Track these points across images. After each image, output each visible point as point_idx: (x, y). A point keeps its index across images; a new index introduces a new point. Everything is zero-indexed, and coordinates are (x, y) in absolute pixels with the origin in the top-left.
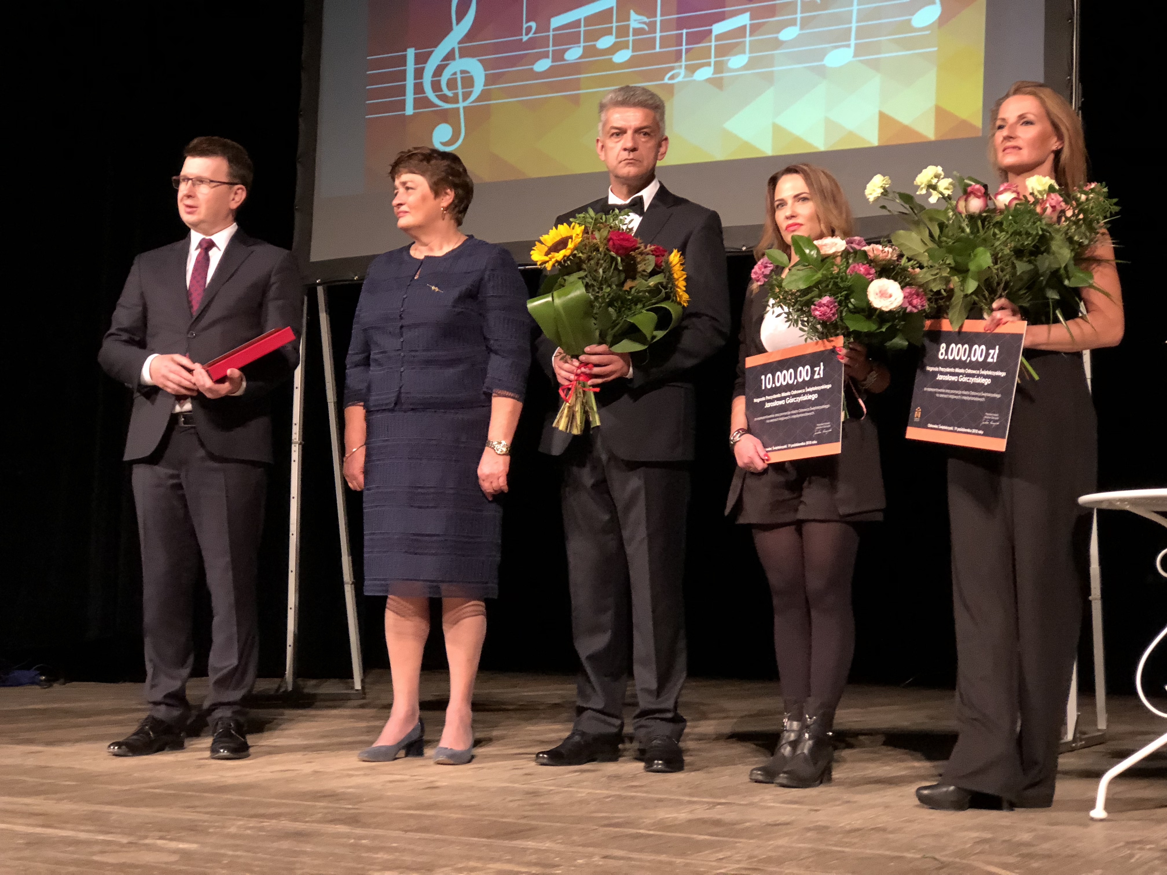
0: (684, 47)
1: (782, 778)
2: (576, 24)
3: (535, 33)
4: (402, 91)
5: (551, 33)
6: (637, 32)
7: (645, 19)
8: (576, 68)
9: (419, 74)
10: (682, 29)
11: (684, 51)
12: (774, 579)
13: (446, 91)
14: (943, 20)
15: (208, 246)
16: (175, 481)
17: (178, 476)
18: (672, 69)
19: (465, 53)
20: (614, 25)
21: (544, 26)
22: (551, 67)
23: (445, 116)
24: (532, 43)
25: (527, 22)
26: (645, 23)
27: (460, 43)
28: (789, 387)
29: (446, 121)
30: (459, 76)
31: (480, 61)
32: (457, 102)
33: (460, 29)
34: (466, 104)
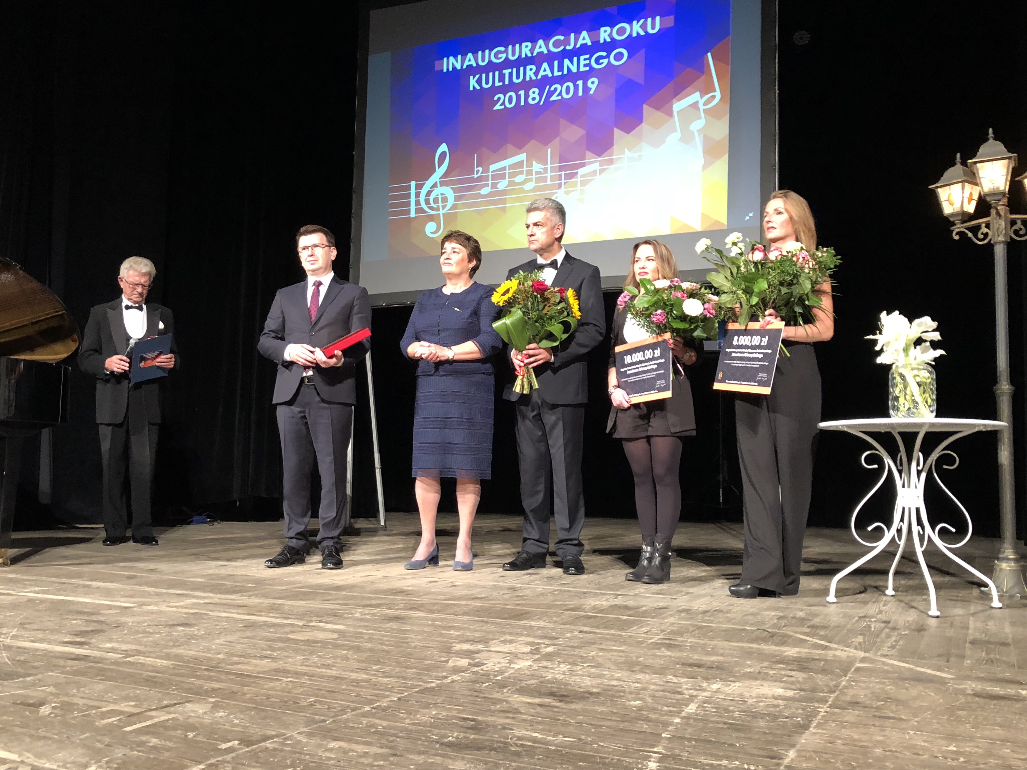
0: (563, 181)
1: (646, 579)
2: (504, 168)
3: (481, 173)
4: (408, 204)
5: (490, 174)
6: (537, 173)
7: (541, 166)
8: (504, 192)
9: (418, 195)
10: (562, 171)
11: (563, 183)
12: (636, 468)
13: (432, 204)
14: (705, 167)
15: (318, 284)
16: (302, 415)
17: (304, 412)
18: (556, 193)
19: (443, 184)
20: (525, 169)
21: (486, 170)
22: (490, 192)
23: (431, 218)
24: (480, 179)
25: (477, 167)
26: (541, 168)
27: (440, 178)
28: (641, 362)
29: (432, 220)
30: (440, 197)
31: (451, 188)
32: (439, 210)
33: (440, 171)
34: (445, 211)
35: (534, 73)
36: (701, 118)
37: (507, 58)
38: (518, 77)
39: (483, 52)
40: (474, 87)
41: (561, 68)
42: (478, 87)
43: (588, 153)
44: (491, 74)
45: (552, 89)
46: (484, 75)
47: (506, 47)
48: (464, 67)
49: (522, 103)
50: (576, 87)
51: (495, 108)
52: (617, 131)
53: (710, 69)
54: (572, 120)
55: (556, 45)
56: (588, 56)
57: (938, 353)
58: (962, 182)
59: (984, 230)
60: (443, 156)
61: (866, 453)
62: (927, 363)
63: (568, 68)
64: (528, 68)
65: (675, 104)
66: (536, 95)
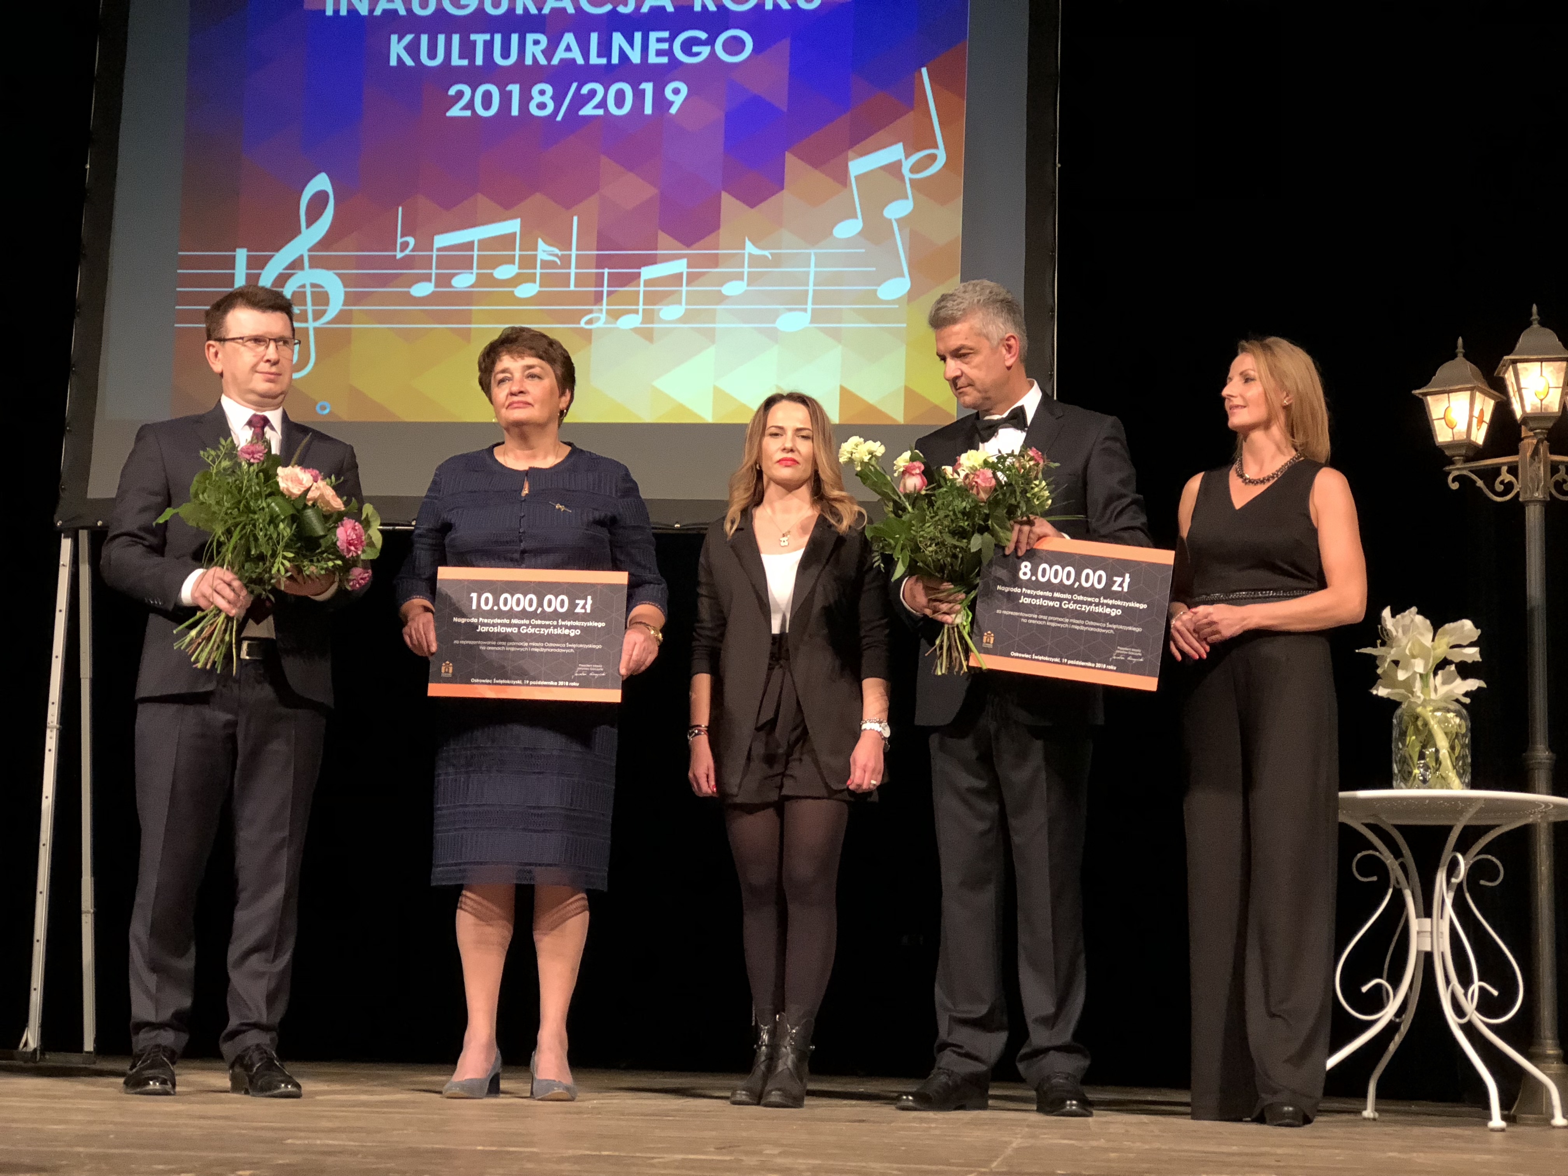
0: (605, 289)
2: (469, 246)
3: (413, 250)
5: (435, 253)
6: (545, 264)
7: (557, 251)
8: (465, 297)
10: (603, 268)
11: (605, 293)
14: (912, 296)
17: (235, 724)
18: (591, 312)
19: (316, 263)
20: (517, 253)
21: (425, 244)
22: (433, 292)
24: (408, 262)
25: (402, 236)
26: (557, 256)
27: (310, 250)
30: (308, 290)
31: (339, 275)
32: (306, 321)
33: (312, 234)
34: (318, 324)
35: (543, 52)
36: (906, 197)
37: (480, 11)
38: (506, 54)
40: (399, 59)
41: (605, 49)
42: (409, 62)
43: (663, 237)
44: (441, 38)
45: (585, 90)
46: (424, 38)
48: (378, 12)
49: (515, 112)
50: (639, 95)
51: (449, 114)
52: (728, 201)
53: (926, 101)
54: (630, 164)
56: (666, 34)
57: (1473, 684)
58: (1472, 389)
59: (1507, 477)
60: (319, 202)
61: (1359, 855)
62: (1457, 701)
63: (622, 52)
64: (530, 37)
65: (852, 159)
66: (547, 99)
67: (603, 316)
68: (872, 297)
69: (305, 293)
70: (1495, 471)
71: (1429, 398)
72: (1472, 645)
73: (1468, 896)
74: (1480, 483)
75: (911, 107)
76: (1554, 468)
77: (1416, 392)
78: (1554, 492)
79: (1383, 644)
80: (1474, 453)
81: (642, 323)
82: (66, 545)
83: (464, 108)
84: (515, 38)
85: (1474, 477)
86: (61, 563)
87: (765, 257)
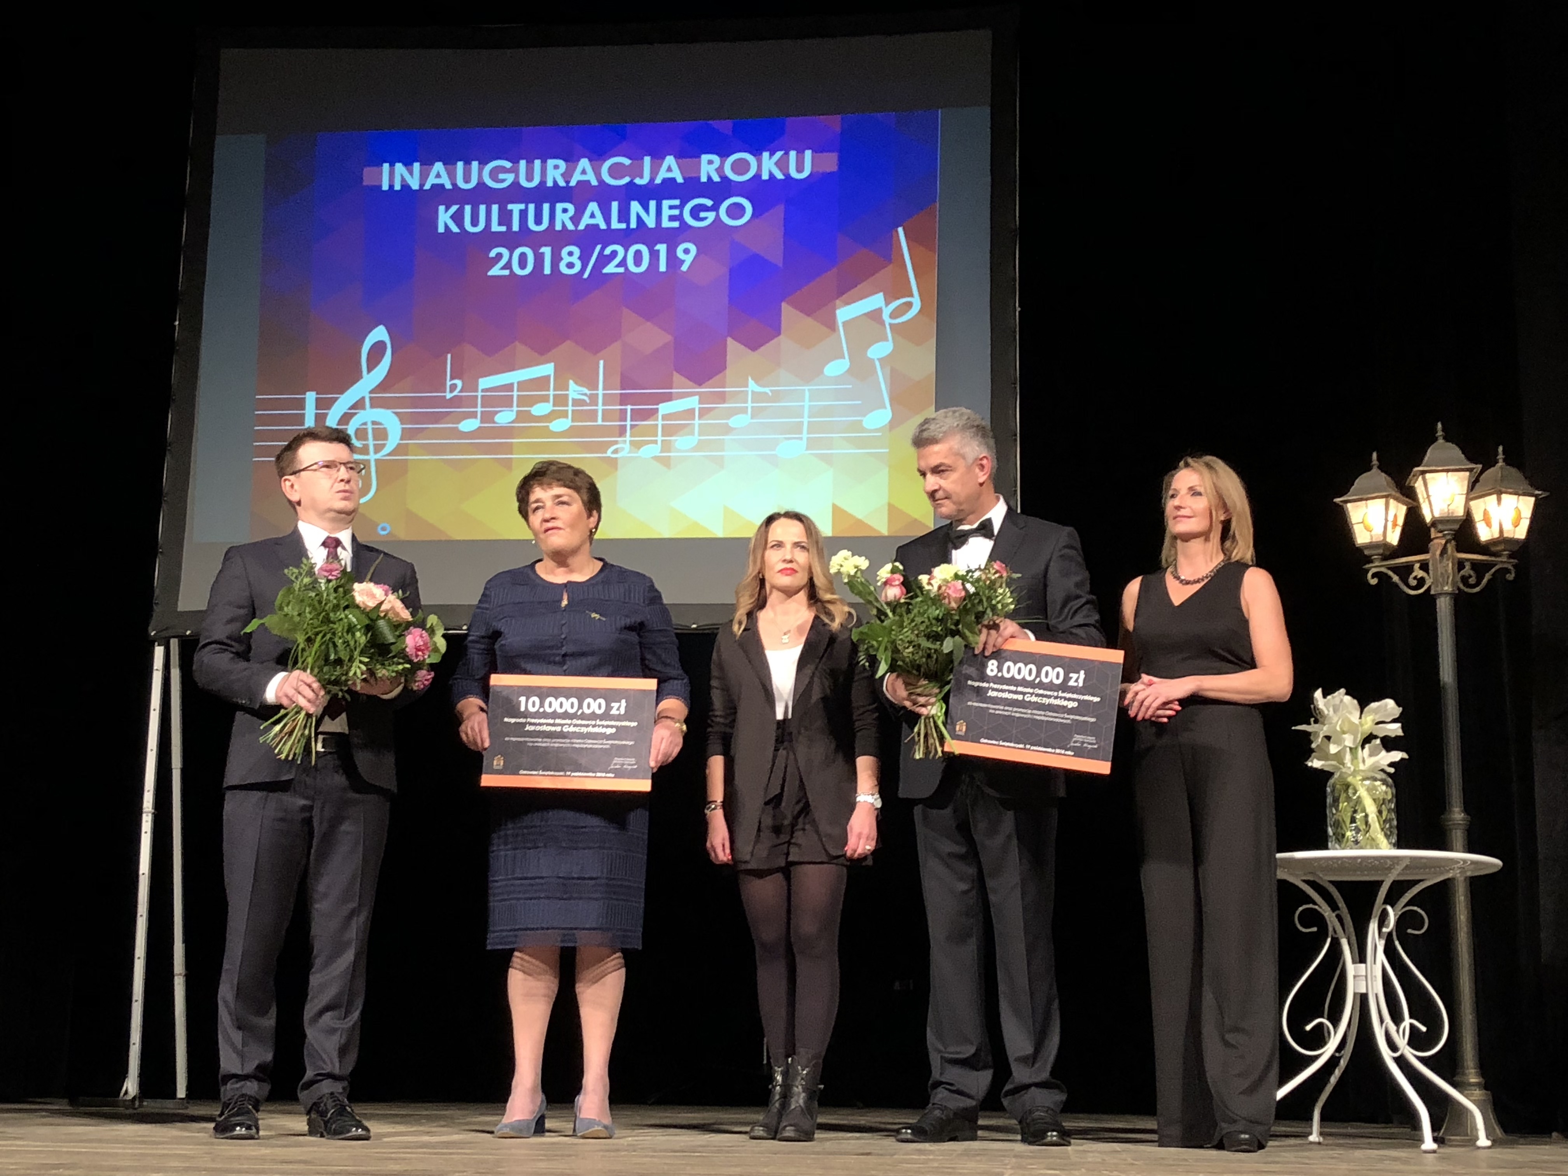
0: (628, 423)
2: (509, 387)
3: (461, 391)
5: (480, 394)
6: (576, 402)
7: (586, 391)
8: (507, 431)
10: (626, 405)
11: (628, 428)
14: (893, 424)
15: (335, 545)
17: (310, 809)
18: (616, 442)
19: (377, 403)
20: (552, 393)
21: (471, 386)
22: (480, 428)
24: (456, 402)
25: (452, 378)
26: (585, 394)
27: (371, 392)
30: (370, 427)
31: (396, 413)
32: (367, 453)
33: (372, 379)
34: (378, 456)
35: (571, 219)
36: (886, 339)
37: (516, 184)
38: (538, 221)
39: (467, 163)
40: (446, 227)
41: (624, 216)
42: (455, 229)
43: (677, 378)
44: (483, 208)
45: (608, 251)
46: (468, 209)
47: (515, 161)
48: (427, 187)
49: (547, 270)
50: (654, 255)
51: (490, 273)
52: (732, 346)
53: (902, 255)
54: (648, 316)
55: (615, 171)
56: (677, 202)
57: (1397, 756)
58: (1386, 497)
59: (1418, 573)
60: (378, 350)
61: (1301, 909)
62: (1383, 770)
63: (639, 218)
64: (559, 206)
65: (839, 308)
66: (575, 259)
67: (627, 446)
68: (858, 426)
69: (366, 430)
70: (1409, 568)
71: (1349, 505)
72: (1394, 721)
73: (1397, 943)
74: (1396, 578)
75: (890, 261)
76: (1461, 565)
77: (1337, 500)
78: (1461, 586)
79: (1316, 722)
80: (1390, 552)
81: (662, 452)
82: (159, 652)
83: (503, 268)
84: (546, 207)
85: (1390, 573)
86: (155, 668)
87: (766, 393)
